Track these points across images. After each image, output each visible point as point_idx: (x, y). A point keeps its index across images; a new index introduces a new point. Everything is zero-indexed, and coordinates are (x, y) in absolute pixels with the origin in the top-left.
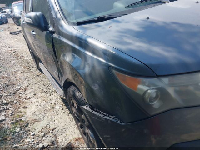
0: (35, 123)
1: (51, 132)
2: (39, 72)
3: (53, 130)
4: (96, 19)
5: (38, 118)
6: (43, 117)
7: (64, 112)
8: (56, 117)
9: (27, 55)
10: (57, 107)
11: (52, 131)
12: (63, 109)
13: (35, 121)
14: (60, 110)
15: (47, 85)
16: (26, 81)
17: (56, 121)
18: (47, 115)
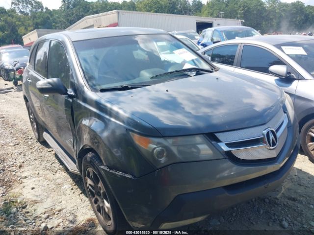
0: (35, 204)
1: (56, 213)
2: (40, 145)
3: (60, 211)
4: (120, 87)
5: (39, 199)
6: (46, 198)
7: (74, 193)
8: (63, 197)
9: (21, 123)
10: (65, 187)
11: (58, 212)
12: (72, 189)
13: (36, 202)
14: (68, 190)
15: (52, 162)
16: (21, 156)
17: (63, 202)
18: (52, 195)
